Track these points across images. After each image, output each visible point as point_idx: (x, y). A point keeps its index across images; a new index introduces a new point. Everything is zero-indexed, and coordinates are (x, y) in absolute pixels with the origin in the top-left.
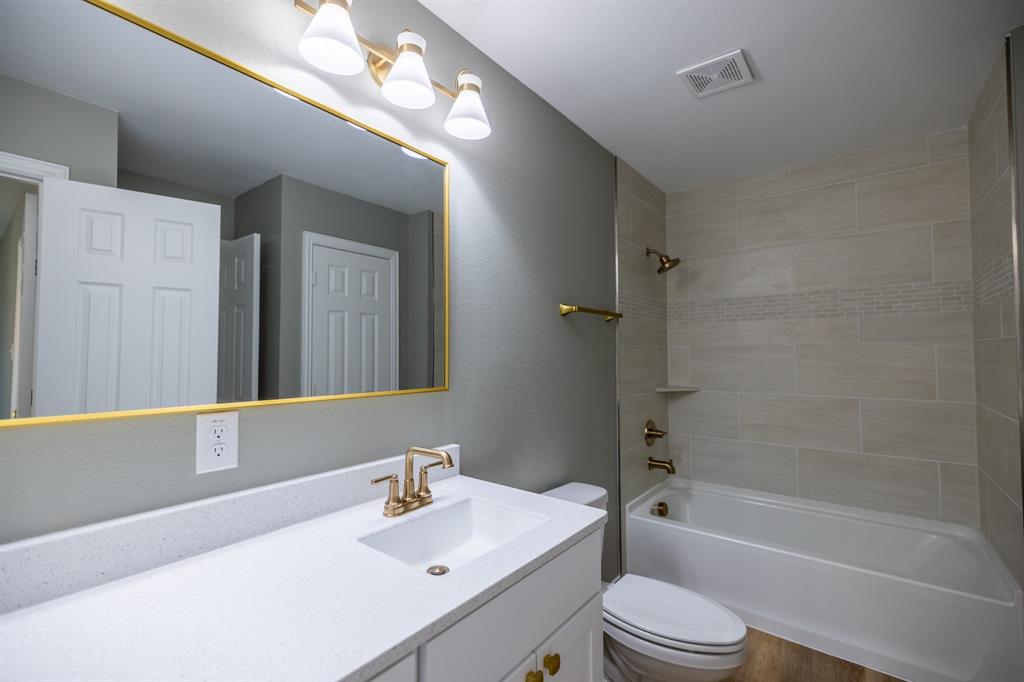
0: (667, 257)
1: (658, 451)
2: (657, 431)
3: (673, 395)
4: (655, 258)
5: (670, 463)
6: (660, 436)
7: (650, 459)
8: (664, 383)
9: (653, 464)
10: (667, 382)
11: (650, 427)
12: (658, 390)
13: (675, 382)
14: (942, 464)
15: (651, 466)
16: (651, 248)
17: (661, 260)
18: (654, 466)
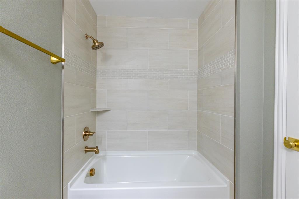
0: (97, 40)
1: (90, 143)
2: (90, 132)
3: (98, 113)
4: (90, 40)
5: (97, 148)
6: (92, 135)
7: (86, 147)
8: (95, 107)
9: (87, 150)
10: (96, 107)
11: (86, 130)
12: (91, 111)
13: (100, 107)
14: (189, 131)
15: (86, 151)
16: (88, 35)
17: (94, 42)
18: (88, 151)
